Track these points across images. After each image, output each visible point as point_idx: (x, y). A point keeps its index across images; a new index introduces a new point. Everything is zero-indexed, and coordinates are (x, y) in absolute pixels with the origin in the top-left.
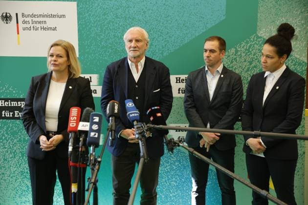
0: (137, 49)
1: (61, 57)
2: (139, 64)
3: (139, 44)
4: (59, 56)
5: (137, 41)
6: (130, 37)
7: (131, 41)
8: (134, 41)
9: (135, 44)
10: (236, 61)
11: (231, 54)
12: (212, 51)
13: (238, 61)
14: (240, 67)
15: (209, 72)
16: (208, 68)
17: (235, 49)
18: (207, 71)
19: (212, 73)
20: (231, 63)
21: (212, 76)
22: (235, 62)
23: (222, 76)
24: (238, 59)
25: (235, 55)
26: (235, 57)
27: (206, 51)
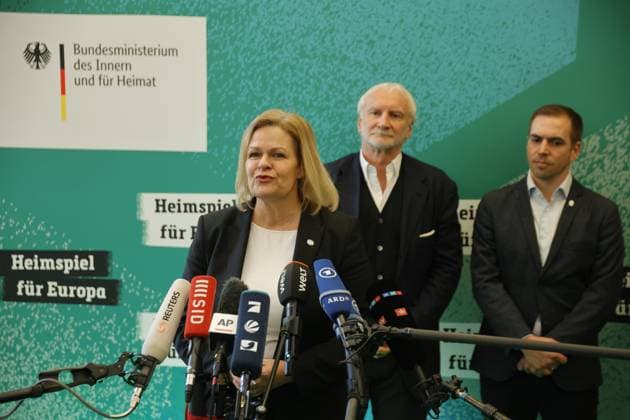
0: (391, 132)
1: (282, 156)
2: (388, 169)
3: (396, 123)
4: (275, 154)
5: (392, 114)
6: (377, 104)
7: (378, 113)
8: (385, 114)
9: (387, 120)
10: (602, 168)
11: (590, 149)
12: (554, 141)
13: (606, 168)
14: (612, 182)
15: (538, 193)
16: (536, 183)
17: (598, 138)
18: (533, 189)
19: (547, 196)
20: (588, 173)
21: (545, 203)
22: (598, 171)
23: (571, 203)
24: (606, 162)
25: (600, 152)
26: (601, 156)
27: (538, 139)
